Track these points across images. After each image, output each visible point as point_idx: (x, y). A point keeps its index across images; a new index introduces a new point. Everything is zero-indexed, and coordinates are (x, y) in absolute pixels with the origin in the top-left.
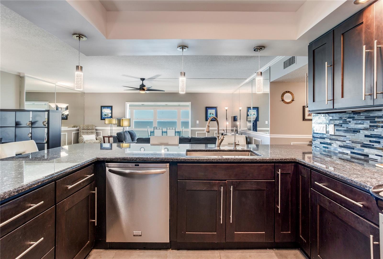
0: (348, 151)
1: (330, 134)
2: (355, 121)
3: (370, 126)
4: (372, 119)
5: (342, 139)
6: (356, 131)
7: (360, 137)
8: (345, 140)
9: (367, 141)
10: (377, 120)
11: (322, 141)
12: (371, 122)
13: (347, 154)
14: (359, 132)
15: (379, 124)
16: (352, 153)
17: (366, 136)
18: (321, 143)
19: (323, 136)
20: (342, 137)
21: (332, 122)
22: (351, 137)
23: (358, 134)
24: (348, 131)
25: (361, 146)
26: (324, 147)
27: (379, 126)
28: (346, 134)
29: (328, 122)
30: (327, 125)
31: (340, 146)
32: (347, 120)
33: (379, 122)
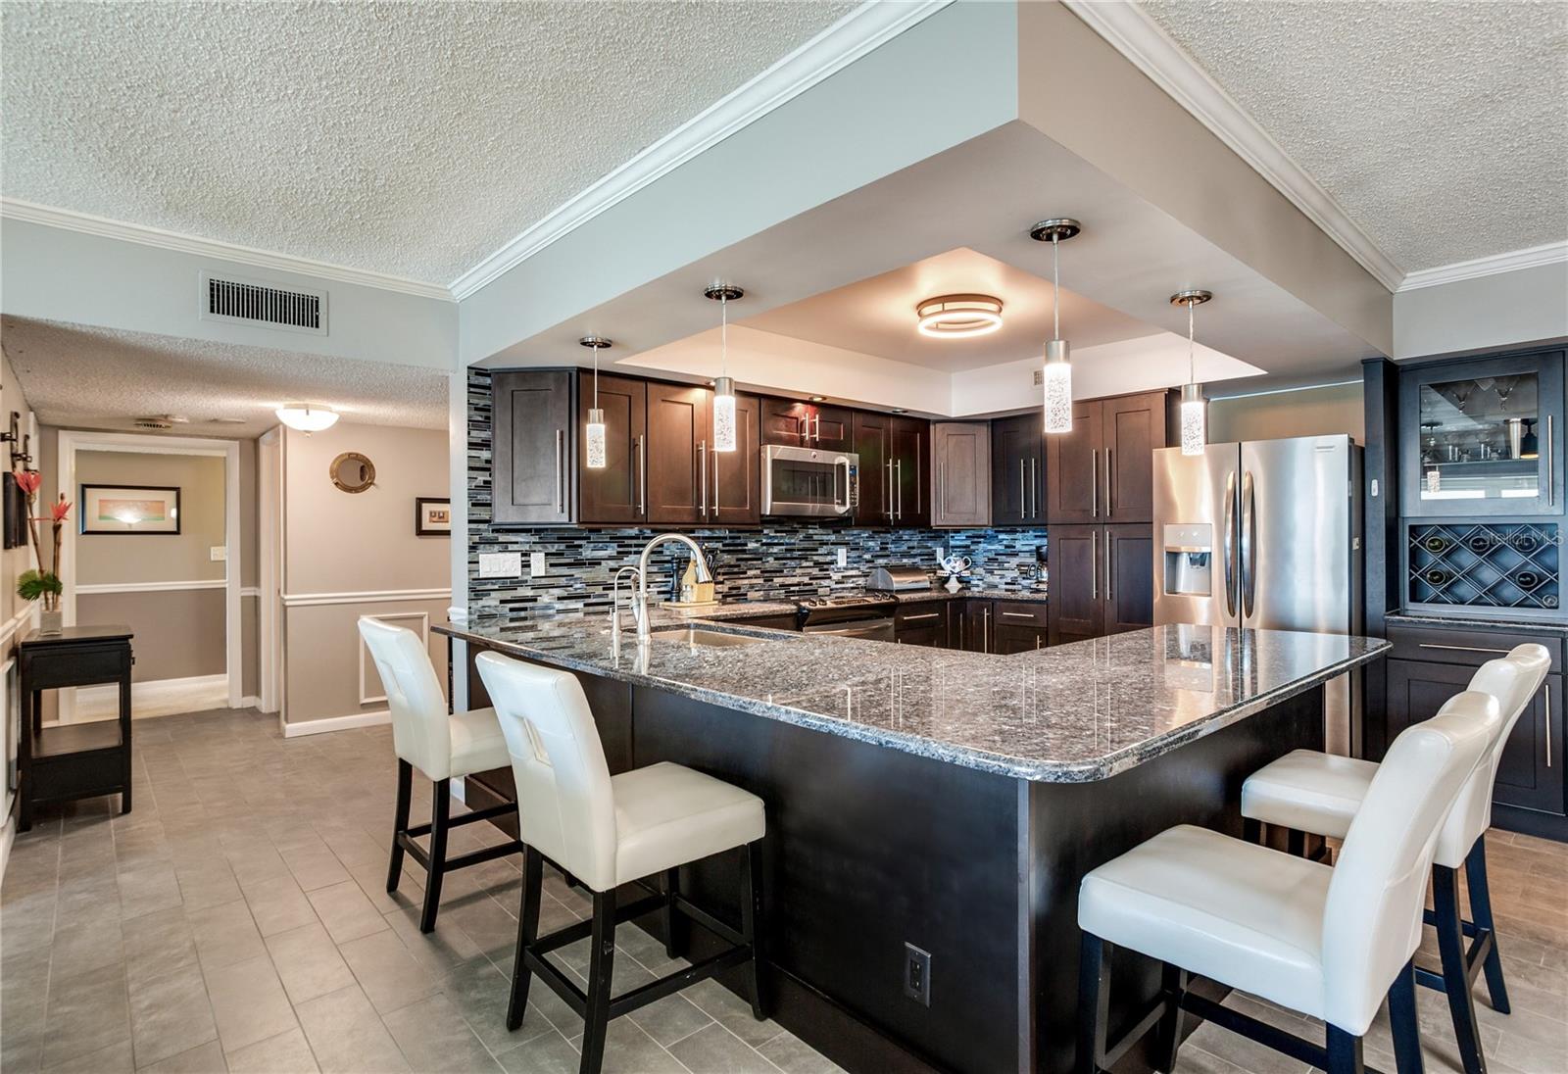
0: (580, 605)
1: (533, 575)
2: (592, 545)
3: (618, 553)
4: (620, 540)
5: (563, 581)
6: (595, 563)
7: (601, 573)
8: (572, 582)
9: (612, 578)
10: (627, 542)
11: (508, 595)
12: (619, 546)
13: (576, 610)
14: (600, 564)
15: (630, 549)
16: (586, 605)
17: (611, 570)
18: (502, 602)
19: (512, 583)
20: (564, 579)
21: (538, 547)
22: (584, 576)
23: (597, 567)
24: (579, 564)
25: (604, 589)
26: (511, 610)
27: (630, 553)
28: (576, 572)
29: (527, 547)
30: (523, 555)
31: (559, 598)
32: (576, 542)
33: (630, 546)
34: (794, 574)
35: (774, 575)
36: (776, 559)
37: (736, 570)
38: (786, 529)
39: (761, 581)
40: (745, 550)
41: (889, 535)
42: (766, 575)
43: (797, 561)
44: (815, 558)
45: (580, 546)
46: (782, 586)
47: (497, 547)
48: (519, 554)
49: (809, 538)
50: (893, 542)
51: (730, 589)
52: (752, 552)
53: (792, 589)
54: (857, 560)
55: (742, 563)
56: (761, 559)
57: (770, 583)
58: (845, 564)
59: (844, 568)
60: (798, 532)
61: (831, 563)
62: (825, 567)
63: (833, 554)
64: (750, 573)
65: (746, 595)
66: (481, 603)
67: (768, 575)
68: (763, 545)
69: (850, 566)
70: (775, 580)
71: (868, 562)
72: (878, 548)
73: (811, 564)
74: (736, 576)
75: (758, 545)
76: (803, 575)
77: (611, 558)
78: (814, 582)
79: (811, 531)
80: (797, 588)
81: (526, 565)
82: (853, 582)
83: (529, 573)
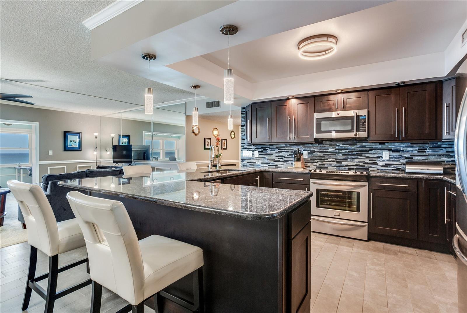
0: (267, 165)
1: (255, 156)
2: (271, 149)
3: (278, 151)
4: (279, 148)
5: (263, 159)
6: (271, 154)
7: (273, 157)
8: (265, 159)
9: (277, 158)
10: (281, 148)
11: (249, 161)
13: (266, 167)
16: (269, 165)
17: (276, 156)
18: (248, 163)
19: (250, 158)
20: (263, 158)
21: (256, 150)
22: (268, 157)
23: (272, 155)
24: (267, 154)
25: (274, 161)
26: (250, 165)
27: (282, 151)
28: (266, 156)
29: (253, 150)
30: (253, 151)
31: (262, 163)
32: (266, 148)
33: (282, 149)
34: (353, 161)
35: (342, 161)
36: (343, 155)
37: (323, 158)
38: (349, 143)
39: (335, 163)
40: (328, 151)
41: (427, 145)
42: (338, 161)
43: (356, 156)
44: (367, 155)
45: (267, 149)
46: (346, 166)
47: (247, 150)
48: (252, 151)
49: (364, 147)
50: (430, 148)
51: (320, 165)
52: (330, 152)
53: (352, 167)
54: (398, 157)
55: (326, 156)
56: (335, 155)
57: (340, 164)
58: (388, 158)
59: (387, 160)
60: (356, 144)
61: (379, 157)
62: (374, 159)
63: (379, 154)
64: (329, 160)
65: (328, 167)
66: (243, 163)
67: (339, 161)
68: (336, 149)
69: (391, 159)
70: (343, 163)
71: (406, 158)
72: (417, 152)
73: (365, 158)
74: (322, 160)
75: (334, 149)
76: (359, 162)
77: (276, 153)
78: (366, 165)
79: (364, 144)
80: (355, 167)
81: (253, 154)
82: (394, 167)
83: (254, 156)
